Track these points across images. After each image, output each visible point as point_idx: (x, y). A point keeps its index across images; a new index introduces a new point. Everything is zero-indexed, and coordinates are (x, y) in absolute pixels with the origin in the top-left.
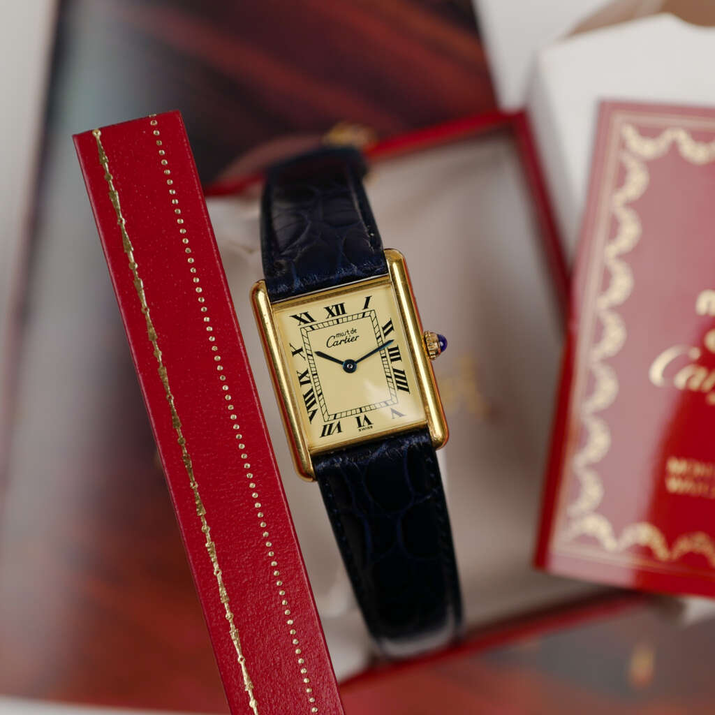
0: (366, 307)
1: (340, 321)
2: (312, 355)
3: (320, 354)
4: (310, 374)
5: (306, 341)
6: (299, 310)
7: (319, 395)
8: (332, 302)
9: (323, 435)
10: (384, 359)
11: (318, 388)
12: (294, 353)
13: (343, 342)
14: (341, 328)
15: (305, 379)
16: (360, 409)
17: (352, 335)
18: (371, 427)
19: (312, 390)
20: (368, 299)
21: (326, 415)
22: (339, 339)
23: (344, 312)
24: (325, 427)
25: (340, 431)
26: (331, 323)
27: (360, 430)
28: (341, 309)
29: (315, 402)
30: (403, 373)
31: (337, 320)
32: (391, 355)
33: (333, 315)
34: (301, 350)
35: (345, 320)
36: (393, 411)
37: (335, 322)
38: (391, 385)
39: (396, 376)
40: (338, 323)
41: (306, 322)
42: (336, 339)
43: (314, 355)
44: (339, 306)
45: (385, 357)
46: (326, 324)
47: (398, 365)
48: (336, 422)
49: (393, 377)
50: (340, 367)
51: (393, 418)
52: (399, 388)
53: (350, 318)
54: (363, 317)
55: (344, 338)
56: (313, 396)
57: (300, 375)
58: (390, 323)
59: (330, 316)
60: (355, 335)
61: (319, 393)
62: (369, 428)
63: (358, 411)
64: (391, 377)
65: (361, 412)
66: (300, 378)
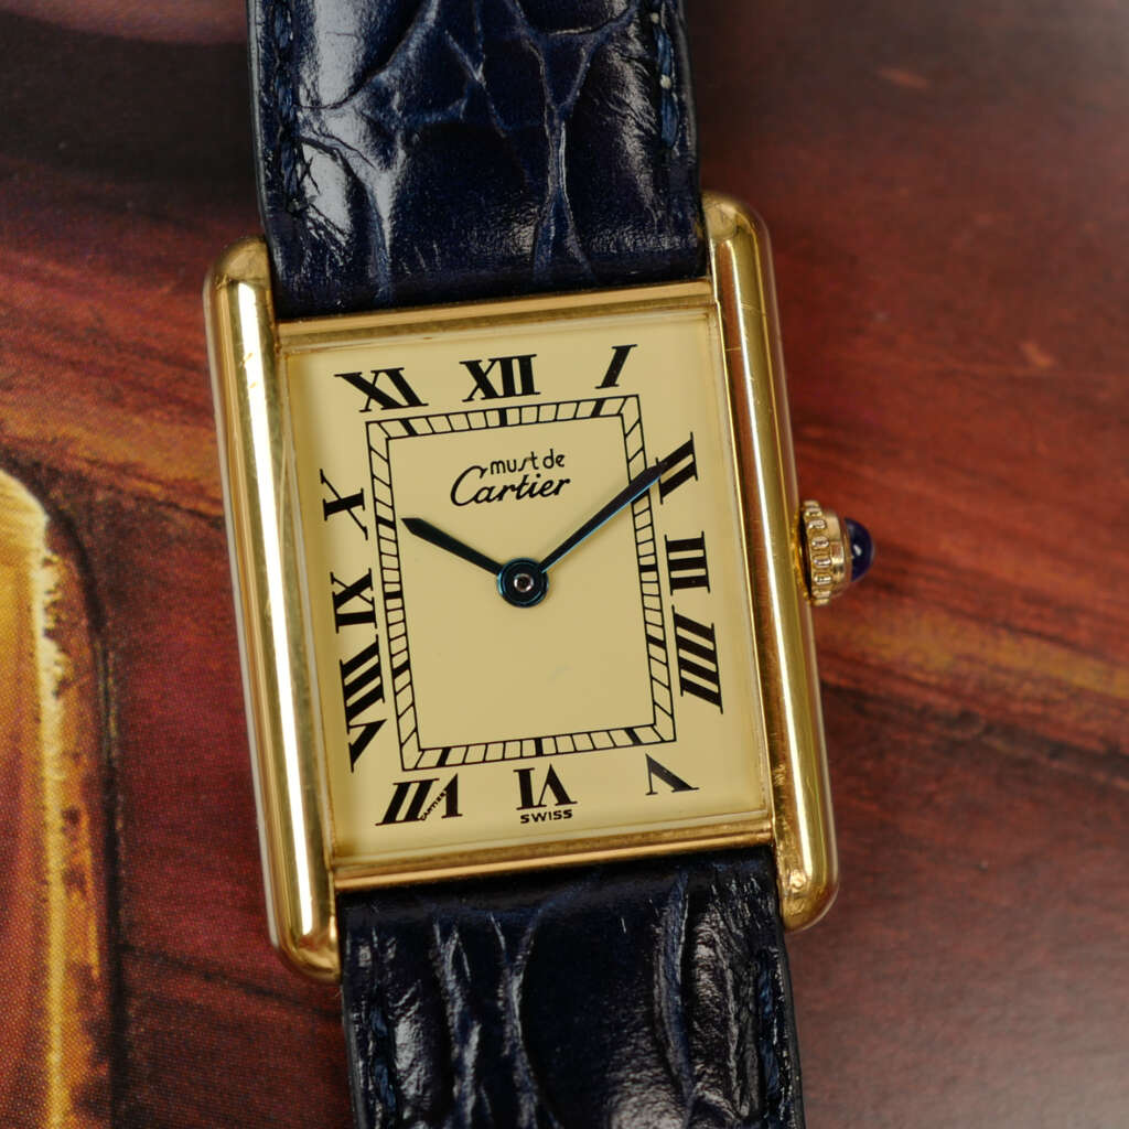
0: (610, 380)
1: (512, 416)
2: (392, 525)
3: (419, 528)
4: (375, 593)
5: (380, 469)
6: (370, 358)
7: (396, 673)
8: (491, 345)
9: (390, 818)
10: (647, 576)
11: (398, 645)
12: (330, 509)
13: (510, 495)
14: (511, 444)
15: (355, 605)
16: (538, 742)
17: (547, 475)
18: (568, 814)
19: (373, 650)
20: (622, 353)
21: (411, 747)
22: (499, 480)
23: (528, 388)
24: (403, 789)
25: (452, 811)
26: (477, 420)
27: (525, 819)
28: (520, 374)
29: (377, 694)
30: (708, 633)
31: (503, 412)
32: (673, 565)
33: (490, 393)
34: (357, 500)
35: (530, 414)
36: (654, 767)
37: (494, 418)
38: (659, 671)
39: (682, 643)
40: (503, 423)
41: (388, 403)
42: (489, 480)
43: (401, 526)
44: (516, 365)
45: (654, 568)
46: (459, 422)
47: (690, 603)
48: (445, 776)
49: (671, 643)
50: (490, 581)
51: (651, 793)
52: (686, 686)
53: (547, 413)
54: (596, 414)
55: (516, 479)
56: (376, 671)
57: (339, 589)
58: (688, 449)
59: (480, 393)
60: (556, 474)
61: (398, 661)
62: (558, 815)
63: (530, 748)
64: (662, 644)
65: (539, 752)
66: (339, 600)
